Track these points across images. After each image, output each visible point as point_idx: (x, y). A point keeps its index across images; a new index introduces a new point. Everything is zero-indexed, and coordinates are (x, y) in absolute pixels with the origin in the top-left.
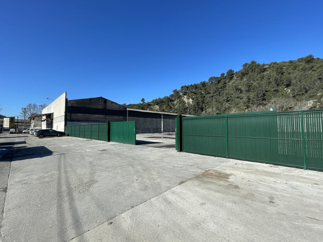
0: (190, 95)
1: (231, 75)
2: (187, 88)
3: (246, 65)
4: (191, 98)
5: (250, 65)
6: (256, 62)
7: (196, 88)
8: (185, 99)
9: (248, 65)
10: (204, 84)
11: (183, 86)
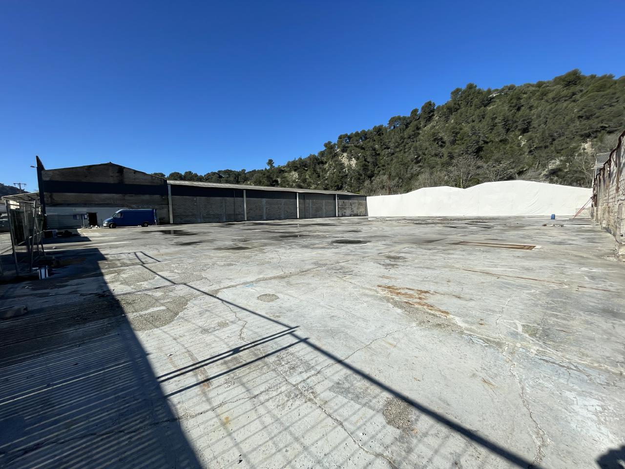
0: (352, 151)
1: (429, 113)
2: (350, 138)
3: (458, 93)
4: (354, 157)
5: (464, 92)
6: (476, 86)
7: (366, 138)
8: (344, 159)
9: (460, 93)
10: (379, 131)
11: (341, 136)
